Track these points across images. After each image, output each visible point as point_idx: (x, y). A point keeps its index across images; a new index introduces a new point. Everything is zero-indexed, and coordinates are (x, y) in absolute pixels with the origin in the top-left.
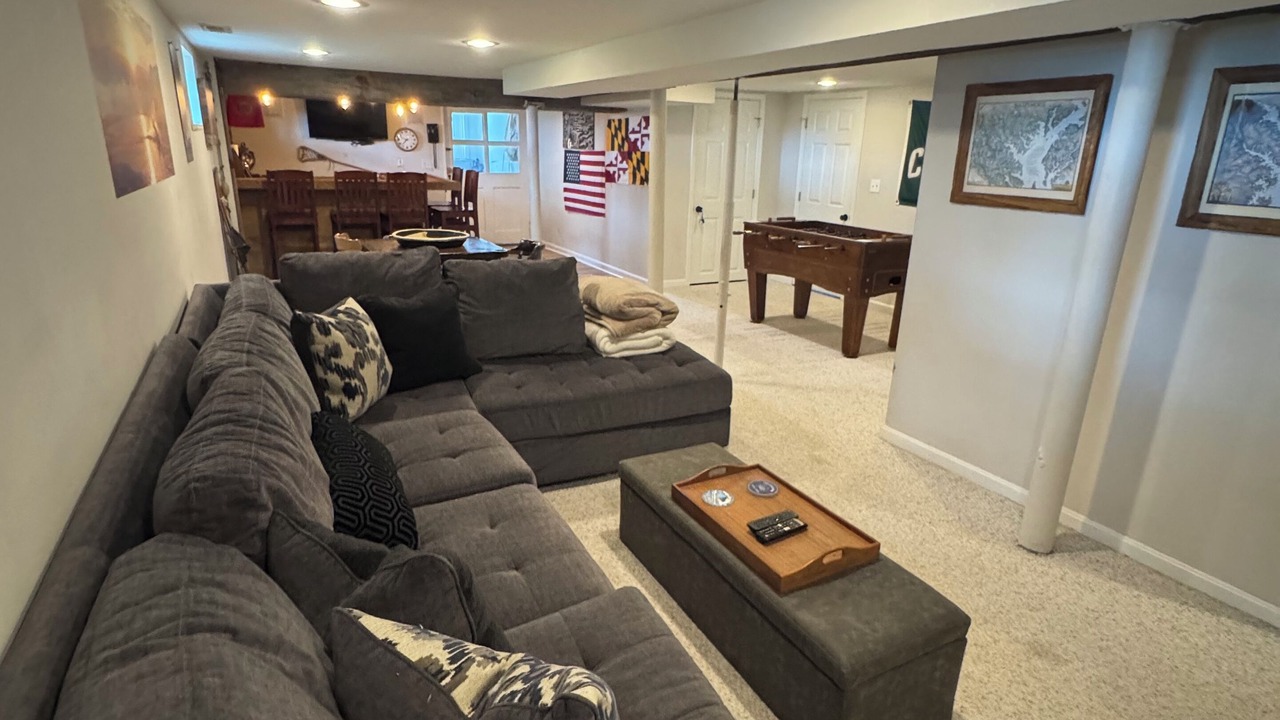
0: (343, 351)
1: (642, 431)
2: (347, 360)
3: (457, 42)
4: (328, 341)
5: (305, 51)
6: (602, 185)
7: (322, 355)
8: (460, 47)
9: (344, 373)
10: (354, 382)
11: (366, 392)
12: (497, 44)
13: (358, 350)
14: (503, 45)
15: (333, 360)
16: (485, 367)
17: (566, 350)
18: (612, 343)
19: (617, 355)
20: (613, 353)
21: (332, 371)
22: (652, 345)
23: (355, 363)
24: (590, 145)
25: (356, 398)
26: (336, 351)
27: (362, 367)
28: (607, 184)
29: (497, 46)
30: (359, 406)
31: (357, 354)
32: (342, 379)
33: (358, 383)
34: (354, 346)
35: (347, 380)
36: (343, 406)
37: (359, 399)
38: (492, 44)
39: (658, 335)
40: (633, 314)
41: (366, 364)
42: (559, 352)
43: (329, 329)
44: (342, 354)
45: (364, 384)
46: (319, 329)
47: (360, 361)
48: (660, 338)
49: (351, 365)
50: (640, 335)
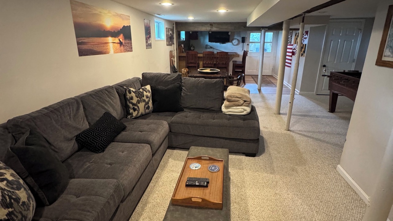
0: (134, 98)
1: (221, 140)
2: (135, 101)
3: (216, 11)
4: (130, 95)
5: (188, 18)
6: (291, 56)
7: (129, 99)
8: (216, 13)
9: (133, 104)
10: (136, 107)
11: (139, 110)
12: (227, 11)
13: (139, 99)
14: (229, 11)
15: (131, 100)
16: (185, 110)
17: (213, 109)
18: (226, 109)
19: (227, 113)
20: (225, 112)
21: (131, 103)
22: (239, 112)
23: (137, 102)
24: (290, 42)
25: (136, 111)
26: (132, 98)
27: (139, 103)
28: (293, 56)
29: (227, 12)
30: (137, 114)
31: (138, 100)
32: (133, 106)
33: (137, 108)
34: (137, 97)
35: (134, 106)
36: (132, 113)
37: (136, 112)
38: (226, 11)
39: (242, 109)
40: (231, 100)
41: (140, 103)
42: (211, 109)
43: (131, 93)
44: (133, 99)
45: (139, 108)
46: (128, 92)
47: (139, 102)
48: (242, 110)
49: (135, 103)
50: (235, 107)
